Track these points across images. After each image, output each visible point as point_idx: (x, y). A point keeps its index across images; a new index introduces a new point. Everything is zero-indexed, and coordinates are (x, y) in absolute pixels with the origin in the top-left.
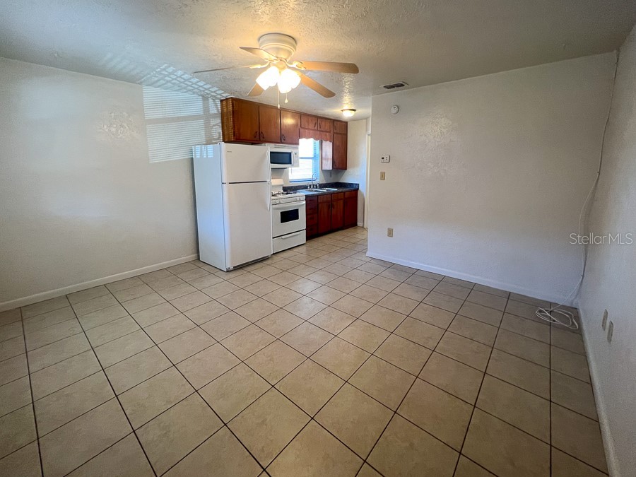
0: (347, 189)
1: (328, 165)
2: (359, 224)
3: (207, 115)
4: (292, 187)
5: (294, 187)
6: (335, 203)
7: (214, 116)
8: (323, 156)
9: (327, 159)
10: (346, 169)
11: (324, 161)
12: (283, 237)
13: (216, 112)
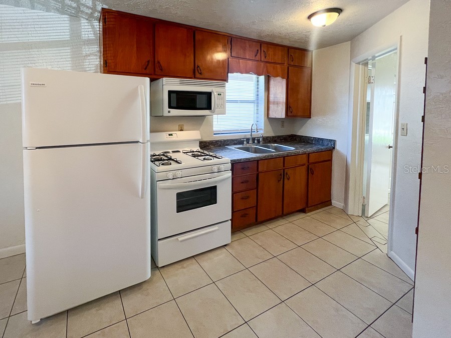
0: (314, 148)
1: (279, 112)
2: (336, 202)
3: (76, 41)
4: (217, 142)
5: (221, 141)
6: (289, 172)
7: (89, 42)
8: (271, 99)
9: (278, 103)
10: (309, 117)
11: (271, 106)
12: (181, 238)
13: (92, 36)
